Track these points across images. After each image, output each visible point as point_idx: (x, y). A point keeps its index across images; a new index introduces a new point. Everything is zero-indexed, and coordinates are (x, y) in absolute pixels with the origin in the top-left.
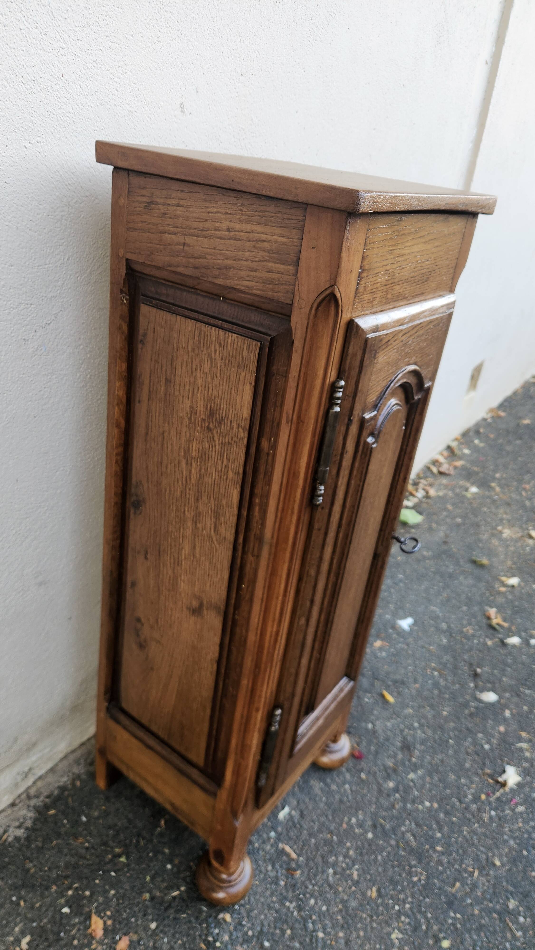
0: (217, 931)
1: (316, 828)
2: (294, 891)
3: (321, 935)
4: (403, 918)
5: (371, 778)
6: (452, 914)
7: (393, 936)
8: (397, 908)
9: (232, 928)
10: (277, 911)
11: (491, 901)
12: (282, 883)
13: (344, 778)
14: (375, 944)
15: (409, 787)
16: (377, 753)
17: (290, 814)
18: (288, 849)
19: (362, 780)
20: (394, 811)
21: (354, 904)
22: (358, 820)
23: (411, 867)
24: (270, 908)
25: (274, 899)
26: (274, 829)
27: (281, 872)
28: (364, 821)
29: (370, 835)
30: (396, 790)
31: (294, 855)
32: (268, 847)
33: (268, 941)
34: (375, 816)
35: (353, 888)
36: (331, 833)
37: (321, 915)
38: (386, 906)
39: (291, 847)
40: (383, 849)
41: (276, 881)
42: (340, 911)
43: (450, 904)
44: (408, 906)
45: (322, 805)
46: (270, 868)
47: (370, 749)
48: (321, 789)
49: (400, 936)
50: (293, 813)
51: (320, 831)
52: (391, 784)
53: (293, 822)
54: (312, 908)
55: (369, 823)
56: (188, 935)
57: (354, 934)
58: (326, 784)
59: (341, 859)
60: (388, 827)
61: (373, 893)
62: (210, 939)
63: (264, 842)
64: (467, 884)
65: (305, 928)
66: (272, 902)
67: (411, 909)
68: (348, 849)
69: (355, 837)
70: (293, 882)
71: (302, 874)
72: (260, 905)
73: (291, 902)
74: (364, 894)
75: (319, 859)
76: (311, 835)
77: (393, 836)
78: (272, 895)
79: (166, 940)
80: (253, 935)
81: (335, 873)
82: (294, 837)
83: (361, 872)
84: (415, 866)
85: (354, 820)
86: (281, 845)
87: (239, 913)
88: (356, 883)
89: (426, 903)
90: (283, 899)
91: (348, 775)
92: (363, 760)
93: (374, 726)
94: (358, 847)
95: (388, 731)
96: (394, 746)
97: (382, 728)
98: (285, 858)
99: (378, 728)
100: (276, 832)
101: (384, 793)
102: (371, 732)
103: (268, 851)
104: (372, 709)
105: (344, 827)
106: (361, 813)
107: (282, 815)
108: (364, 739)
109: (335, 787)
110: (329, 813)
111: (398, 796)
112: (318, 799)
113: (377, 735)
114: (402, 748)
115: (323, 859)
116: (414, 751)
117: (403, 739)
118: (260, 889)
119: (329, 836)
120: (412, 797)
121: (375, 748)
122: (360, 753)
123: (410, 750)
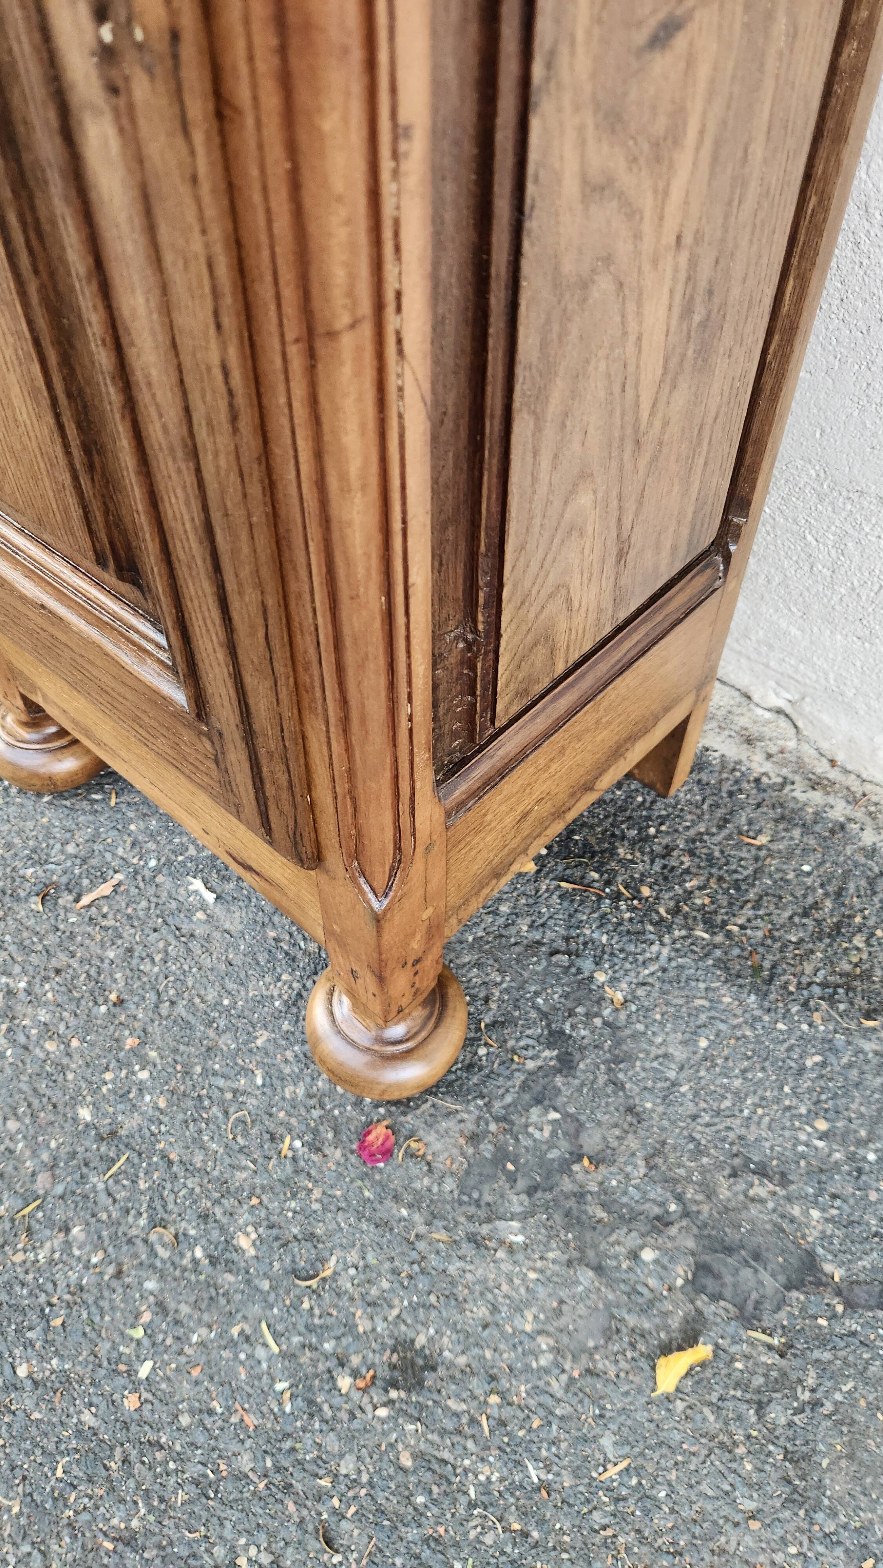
1: (143, 967)
2: (2, 893)
5: (278, 1171)
12: (29, 872)
13: (296, 1079)
15: (230, 1319)
16: (383, 1225)
17: (200, 908)
18: (105, 889)
19: (274, 1142)
20: (143, 1222)
22: (142, 1090)
26: (166, 867)
27: (55, 871)
28: (134, 1107)
29: (85, 1114)
30: (222, 1255)
31: (85, 900)
32: (121, 851)
34: (140, 1146)
36: (119, 1006)
39: (107, 900)
40: (36, 1148)
41: (37, 858)
45: (211, 995)
46: (71, 849)
47: (398, 1200)
48: (262, 1000)
50: (198, 916)
51: (133, 975)
52: (246, 1244)
53: (173, 913)
55: (130, 1124)
59: (43, 1016)
60: (97, 1184)
63: (135, 844)
68: (64, 1043)
69: (92, 1072)
70: (22, 893)
71: (31, 915)
77: (59, 1189)
78: (8, 848)
82: (129, 910)
85: (143, 1075)
86: (118, 877)
91: (301, 1091)
92: (353, 1158)
93: (511, 1249)
94: (63, 1069)
95: (495, 1309)
96: (413, 1308)
97: (505, 1287)
98: (85, 882)
99: (506, 1267)
100: (157, 871)
101: (217, 1202)
102: (485, 1229)
103: (111, 848)
104: (599, 1269)
105: (130, 1042)
106: (162, 1104)
107: (197, 884)
108: (449, 1184)
109: (262, 1038)
110: (180, 1009)
111: (199, 1253)
112: (231, 985)
113: (467, 1249)
114: (403, 1345)
115: (58, 972)
116: (390, 1403)
117: (450, 1365)
118: (30, 824)
119: (113, 997)
120: (185, 1309)
121: (409, 1223)
122: (387, 1153)
123: (394, 1384)
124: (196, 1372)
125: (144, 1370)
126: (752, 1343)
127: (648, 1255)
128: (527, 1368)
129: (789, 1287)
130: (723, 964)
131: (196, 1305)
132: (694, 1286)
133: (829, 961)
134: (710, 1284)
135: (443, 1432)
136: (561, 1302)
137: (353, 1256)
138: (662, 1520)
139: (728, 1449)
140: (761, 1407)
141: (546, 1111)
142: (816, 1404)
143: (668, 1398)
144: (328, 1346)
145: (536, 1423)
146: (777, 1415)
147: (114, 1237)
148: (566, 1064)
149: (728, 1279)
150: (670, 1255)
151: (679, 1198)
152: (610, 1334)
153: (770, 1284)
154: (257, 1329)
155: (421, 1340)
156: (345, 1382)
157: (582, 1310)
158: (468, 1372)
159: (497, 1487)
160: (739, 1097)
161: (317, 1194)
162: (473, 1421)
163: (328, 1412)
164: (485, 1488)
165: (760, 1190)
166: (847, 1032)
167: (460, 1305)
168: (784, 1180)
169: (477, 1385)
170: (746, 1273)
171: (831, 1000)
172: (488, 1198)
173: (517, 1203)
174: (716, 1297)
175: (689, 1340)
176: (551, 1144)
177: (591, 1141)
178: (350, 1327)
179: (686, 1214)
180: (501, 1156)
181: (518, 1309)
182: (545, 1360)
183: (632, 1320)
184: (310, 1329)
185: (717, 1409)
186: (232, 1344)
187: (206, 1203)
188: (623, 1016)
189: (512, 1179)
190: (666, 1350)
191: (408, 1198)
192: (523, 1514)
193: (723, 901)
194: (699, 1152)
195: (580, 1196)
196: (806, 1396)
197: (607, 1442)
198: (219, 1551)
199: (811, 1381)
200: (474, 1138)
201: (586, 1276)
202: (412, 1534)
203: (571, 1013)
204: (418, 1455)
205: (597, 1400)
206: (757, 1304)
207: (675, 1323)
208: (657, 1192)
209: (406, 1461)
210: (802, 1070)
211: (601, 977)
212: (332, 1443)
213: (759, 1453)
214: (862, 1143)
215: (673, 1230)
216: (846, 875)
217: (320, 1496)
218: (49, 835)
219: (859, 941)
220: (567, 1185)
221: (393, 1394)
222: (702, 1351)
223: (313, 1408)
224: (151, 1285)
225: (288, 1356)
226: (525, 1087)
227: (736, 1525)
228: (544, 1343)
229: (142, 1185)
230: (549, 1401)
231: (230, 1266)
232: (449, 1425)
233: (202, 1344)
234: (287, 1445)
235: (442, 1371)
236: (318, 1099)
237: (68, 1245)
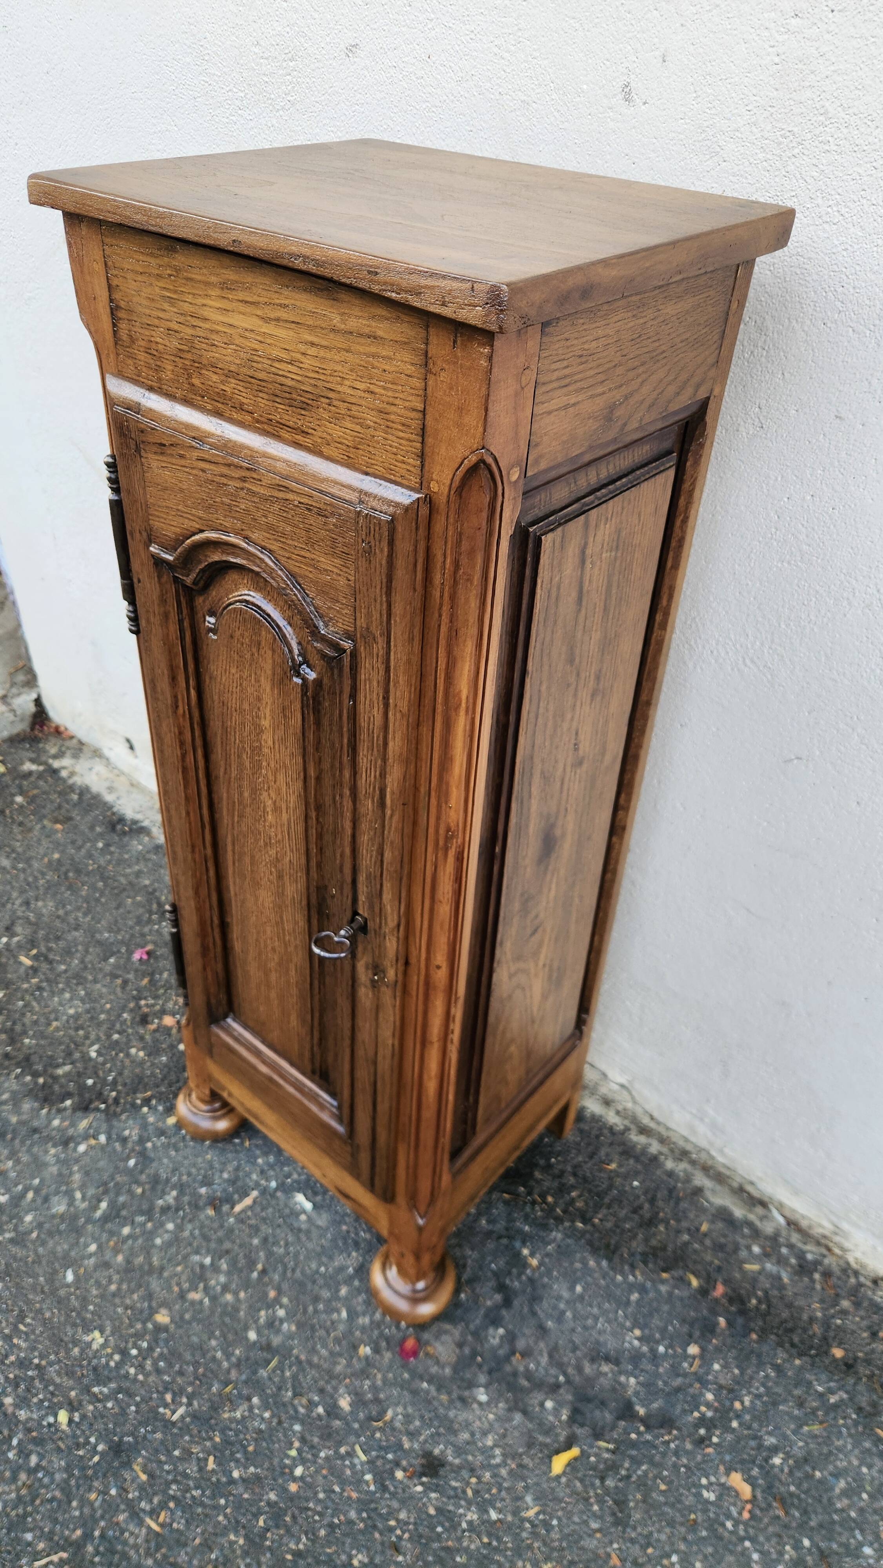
0: (160, 1108)
1: (275, 1249)
2: (189, 1203)
3: (126, 1231)
4: (117, 1357)
5: (357, 1365)
6: (100, 1448)
7: (97, 1334)
8: (134, 1352)
9: (160, 1124)
10: (168, 1180)
11: (103, 1536)
12: (203, 1190)
13: (364, 1314)
14: (95, 1305)
15: (339, 1444)
16: (415, 1393)
17: (304, 1212)
18: (248, 1201)
19: (355, 1348)
20: (290, 1394)
21: (155, 1284)
22: (282, 1321)
23: (190, 1398)
24: (174, 1170)
25: (185, 1178)
26: (281, 1186)
27: (218, 1190)
28: (278, 1331)
29: (252, 1335)
30: (333, 1411)
31: (238, 1208)
32: (254, 1177)
33: (136, 1165)
34: (284, 1352)
35: (176, 1289)
36: (264, 1272)
37: (150, 1236)
38: (139, 1336)
39: (250, 1208)
40: (228, 1355)
41: (207, 1182)
42: (150, 1264)
43: (117, 1449)
44: (132, 1371)
45: (314, 1266)
46: (225, 1176)
47: (422, 1379)
48: (342, 1269)
49: (95, 1346)
50: (303, 1217)
51: (270, 1254)
52: (345, 1403)
53: (288, 1216)
54: (162, 1225)
55: (276, 1341)
56: (163, 1080)
57: (116, 1277)
58: (351, 1278)
59: (222, 1279)
60: (263, 1373)
61: (162, 1318)
62: (154, 1102)
63: (262, 1172)
64: (140, 1499)
65: (142, 1213)
66: (181, 1175)
67: (126, 1376)
68: (236, 1294)
69: (253, 1310)
70: (201, 1204)
71: (208, 1217)
72: (180, 1158)
73: (176, 1199)
74: (164, 1304)
75: (227, 1245)
76: (265, 1240)
77: (244, 1377)
78: (189, 1174)
79: (164, 1058)
80: (145, 1149)
81: (202, 1266)
82: (264, 1214)
83: (197, 1307)
84: (189, 1404)
85: (281, 1313)
86: (255, 1193)
87: (175, 1134)
88: (182, 1296)
89: (129, 1405)
90: (181, 1188)
91: (367, 1320)
92: (398, 1357)
93: (480, 1404)
94: (237, 1310)
95: (473, 1434)
96: (432, 1436)
97: (478, 1423)
98: (236, 1197)
99: (478, 1412)
100: (276, 1189)
101: (327, 1382)
102: (466, 1393)
103: (248, 1175)
104: (525, 1413)
105: (272, 1294)
106: (293, 1328)
107: (300, 1198)
108: (448, 1371)
109: (344, 1291)
110: (298, 1274)
111: (320, 1410)
112: (324, 1259)
113: (458, 1404)
114: (428, 1455)
115: (227, 1252)
116: (422, 1484)
117: (451, 1464)
118: (200, 1160)
119: (260, 1267)
120: (316, 1440)
121: (427, 1392)
122: (415, 1354)
123: (423, 1474)
124: (324, 1472)
125: (299, 1471)
126: (599, 1448)
127: (549, 1404)
128: (489, 1465)
129: (619, 1418)
130: (590, 1243)
131: (321, 1437)
132: (572, 1420)
133: (646, 1240)
134: (579, 1418)
135: (449, 1498)
136: (506, 1430)
137: (400, 1409)
138: (555, 1535)
139: (587, 1500)
140: (602, 1479)
141: (497, 1328)
142: (628, 1477)
143: (558, 1477)
144: (390, 1456)
145: (494, 1491)
146: (610, 1483)
147: (275, 1403)
148: (507, 1303)
149: (588, 1415)
150: (559, 1404)
151: (565, 1374)
152: (530, 1445)
153: (608, 1417)
154: (354, 1450)
155: (436, 1452)
156: (399, 1474)
157: (516, 1434)
158: (460, 1468)
159: (476, 1523)
160: (596, 1319)
161: (379, 1376)
162: (464, 1492)
163: (392, 1489)
164: (470, 1523)
165: (605, 1368)
166: (653, 1281)
167: (455, 1433)
168: (617, 1362)
169: (465, 1473)
170: (597, 1413)
171: (645, 1263)
172: (468, 1376)
173: (482, 1378)
174: (582, 1425)
175: (568, 1447)
176: (500, 1346)
177: (521, 1344)
178: (400, 1446)
179: (568, 1382)
180: (474, 1354)
181: (485, 1434)
182: (498, 1460)
183: (541, 1438)
184: (381, 1448)
185: (581, 1481)
186: (342, 1458)
187: (322, 1383)
188: (537, 1274)
189: (480, 1366)
190: (557, 1452)
191: (426, 1378)
192: (489, 1535)
193: (591, 1204)
194: (575, 1349)
195: (515, 1374)
196: (623, 1472)
197: (529, 1499)
198: (344, 1557)
199: (627, 1465)
200: (460, 1345)
201: (518, 1417)
202: (436, 1545)
203: (509, 1273)
204: (437, 1509)
205: (524, 1479)
206: (603, 1428)
207: (562, 1439)
208: (553, 1371)
209: (432, 1511)
210: (628, 1302)
211: (526, 1252)
212: (395, 1504)
213: (601, 1501)
214: (658, 1342)
215: (562, 1391)
216: (657, 1188)
217: (391, 1530)
218: (212, 1167)
219: (662, 1228)
220: (508, 1368)
221: (424, 1479)
222: (575, 1452)
223: (384, 1488)
224: (297, 1428)
225: (370, 1462)
226: (486, 1315)
227: (589, 1536)
228: (497, 1451)
229: (288, 1374)
230: (499, 1480)
231: (337, 1417)
232: (452, 1493)
233: (327, 1458)
234: (373, 1506)
235: (448, 1468)
236: (378, 1325)
237: (251, 1408)
